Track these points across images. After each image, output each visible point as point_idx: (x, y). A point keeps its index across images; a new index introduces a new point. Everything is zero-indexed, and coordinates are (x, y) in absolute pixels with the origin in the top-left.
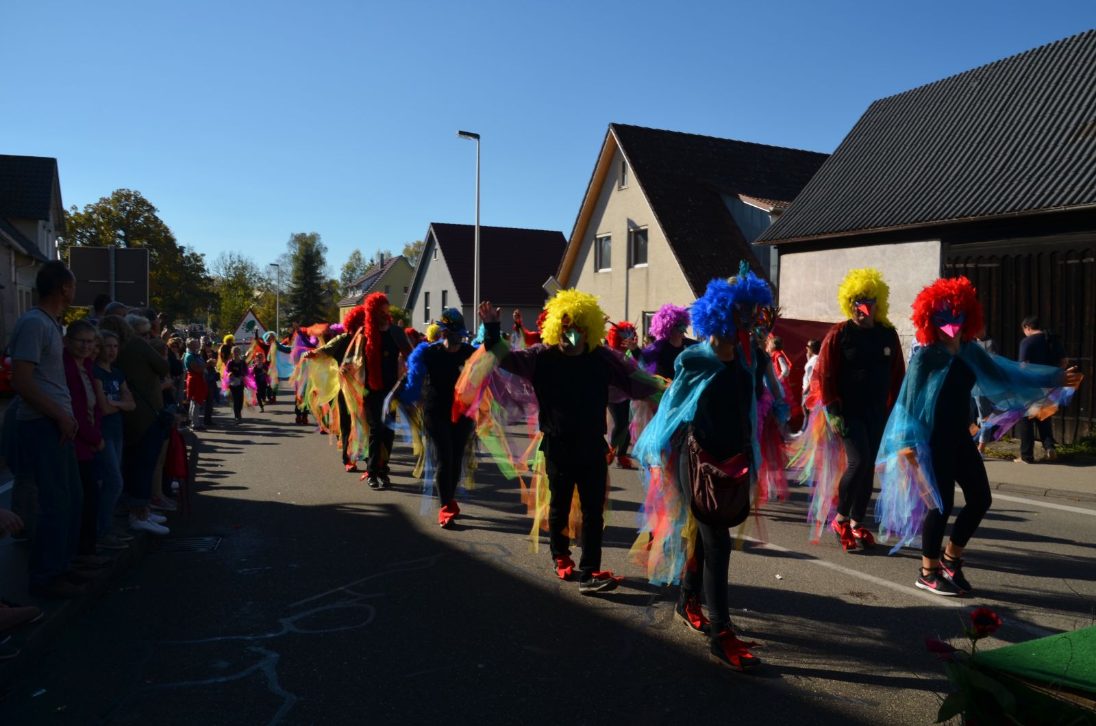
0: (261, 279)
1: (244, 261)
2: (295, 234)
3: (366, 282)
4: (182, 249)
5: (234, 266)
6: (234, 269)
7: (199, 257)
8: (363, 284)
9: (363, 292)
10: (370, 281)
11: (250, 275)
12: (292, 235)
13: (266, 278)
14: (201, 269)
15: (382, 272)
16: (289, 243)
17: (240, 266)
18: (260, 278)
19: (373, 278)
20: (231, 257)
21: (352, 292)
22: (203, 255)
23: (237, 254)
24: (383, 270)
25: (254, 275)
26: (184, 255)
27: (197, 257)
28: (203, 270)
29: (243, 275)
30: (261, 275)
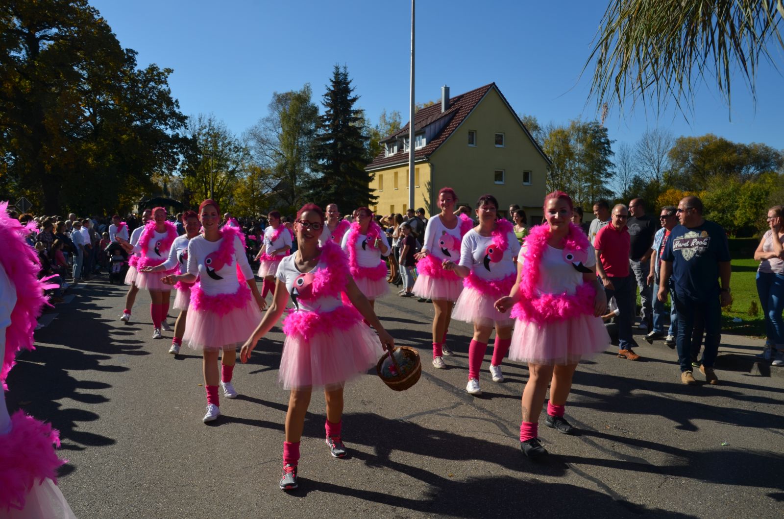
0: (237, 149)
1: (216, 127)
2: (278, 93)
3: (432, 126)
4: (129, 58)
5: (204, 131)
6: (204, 135)
7: (163, 74)
8: (427, 130)
9: (428, 143)
10: (437, 124)
11: (223, 144)
12: (275, 94)
13: (244, 146)
14: (165, 98)
15: (457, 111)
16: (271, 105)
17: (211, 132)
18: (236, 147)
19: (442, 122)
20: (200, 120)
21: (396, 148)
22: (169, 71)
23: (208, 117)
24: (459, 109)
25: (229, 143)
26: (136, 69)
27: (159, 74)
28: (170, 103)
29: (215, 145)
30: (236, 143)
